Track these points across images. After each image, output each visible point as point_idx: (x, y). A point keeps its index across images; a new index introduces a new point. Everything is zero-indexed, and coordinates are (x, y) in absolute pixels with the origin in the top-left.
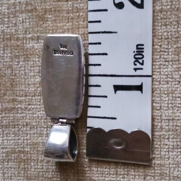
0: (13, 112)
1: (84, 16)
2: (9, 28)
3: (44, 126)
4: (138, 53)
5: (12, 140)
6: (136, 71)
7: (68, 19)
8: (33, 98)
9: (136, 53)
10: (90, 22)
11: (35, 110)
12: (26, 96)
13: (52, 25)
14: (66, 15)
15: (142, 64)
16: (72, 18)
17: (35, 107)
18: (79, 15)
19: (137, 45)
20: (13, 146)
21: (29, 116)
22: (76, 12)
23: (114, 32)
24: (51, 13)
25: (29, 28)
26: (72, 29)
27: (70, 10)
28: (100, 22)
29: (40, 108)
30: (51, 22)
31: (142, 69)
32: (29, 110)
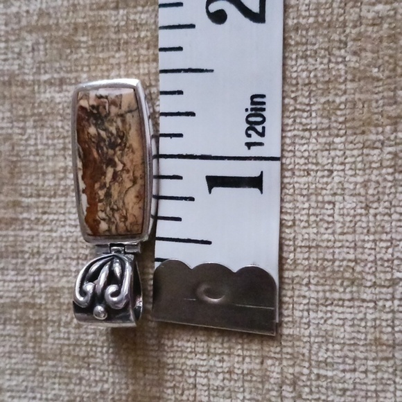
0: (13, 227)
1: (149, 39)
2: (7, 63)
3: (73, 257)
4: (253, 112)
5: (11, 281)
6: (249, 148)
7: (119, 44)
8: (53, 200)
9: (249, 112)
10: (162, 50)
11: (55, 224)
12: (39, 196)
13: (87, 56)
14: (113, 36)
15: (262, 134)
16: (126, 43)
17: (56, 217)
18: (139, 36)
19: (253, 97)
20: (14, 294)
21: (43, 236)
22: (134, 31)
23: (207, 71)
24: (86, 32)
25: (44, 62)
26: (126, 64)
27: (124, 26)
28: (180, 49)
29: (65, 221)
30: (86, 50)
31: (261, 144)
32: (44, 224)
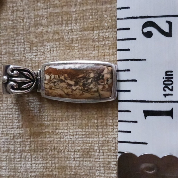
0: (41, 136)
1: (110, 45)
2: (37, 57)
3: (72, 151)
4: (167, 79)
5: (40, 164)
6: (165, 97)
7: (94, 47)
8: (61, 123)
9: (165, 79)
10: (119, 50)
11: (62, 135)
12: (54, 120)
13: (78, 53)
14: (92, 44)
15: (172, 90)
16: (98, 47)
17: (63, 131)
18: (105, 44)
19: (166, 72)
20: (41, 170)
21: (57, 140)
22: (102, 41)
23: (143, 60)
24: (77, 42)
25: (56, 56)
26: (98, 57)
27: (96, 39)
28: (129, 50)
29: (67, 133)
30: (78, 50)
31: (171, 95)
32: (57, 134)
